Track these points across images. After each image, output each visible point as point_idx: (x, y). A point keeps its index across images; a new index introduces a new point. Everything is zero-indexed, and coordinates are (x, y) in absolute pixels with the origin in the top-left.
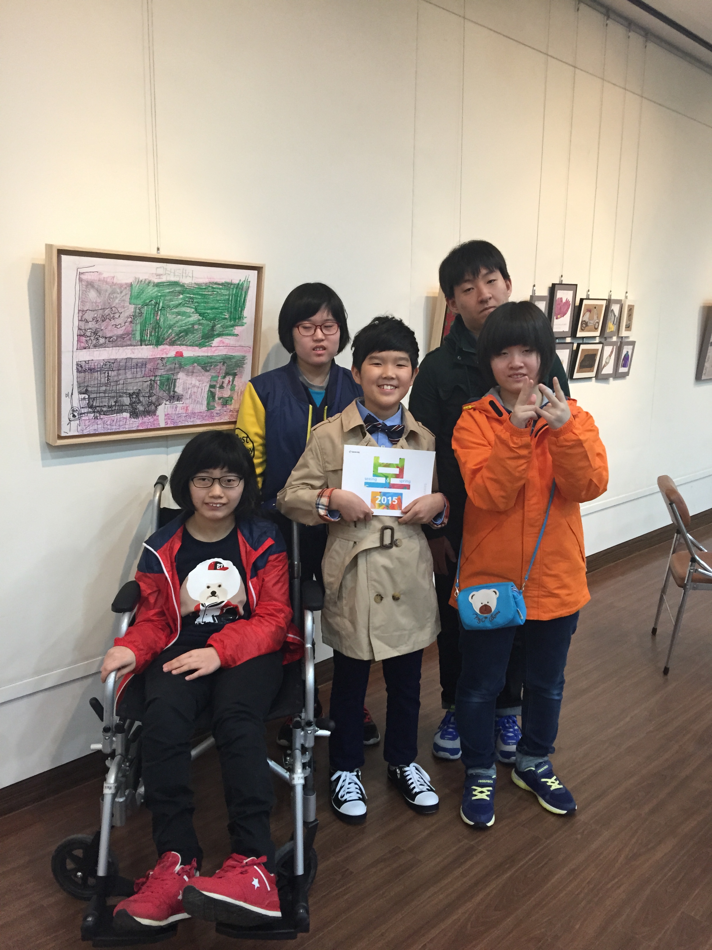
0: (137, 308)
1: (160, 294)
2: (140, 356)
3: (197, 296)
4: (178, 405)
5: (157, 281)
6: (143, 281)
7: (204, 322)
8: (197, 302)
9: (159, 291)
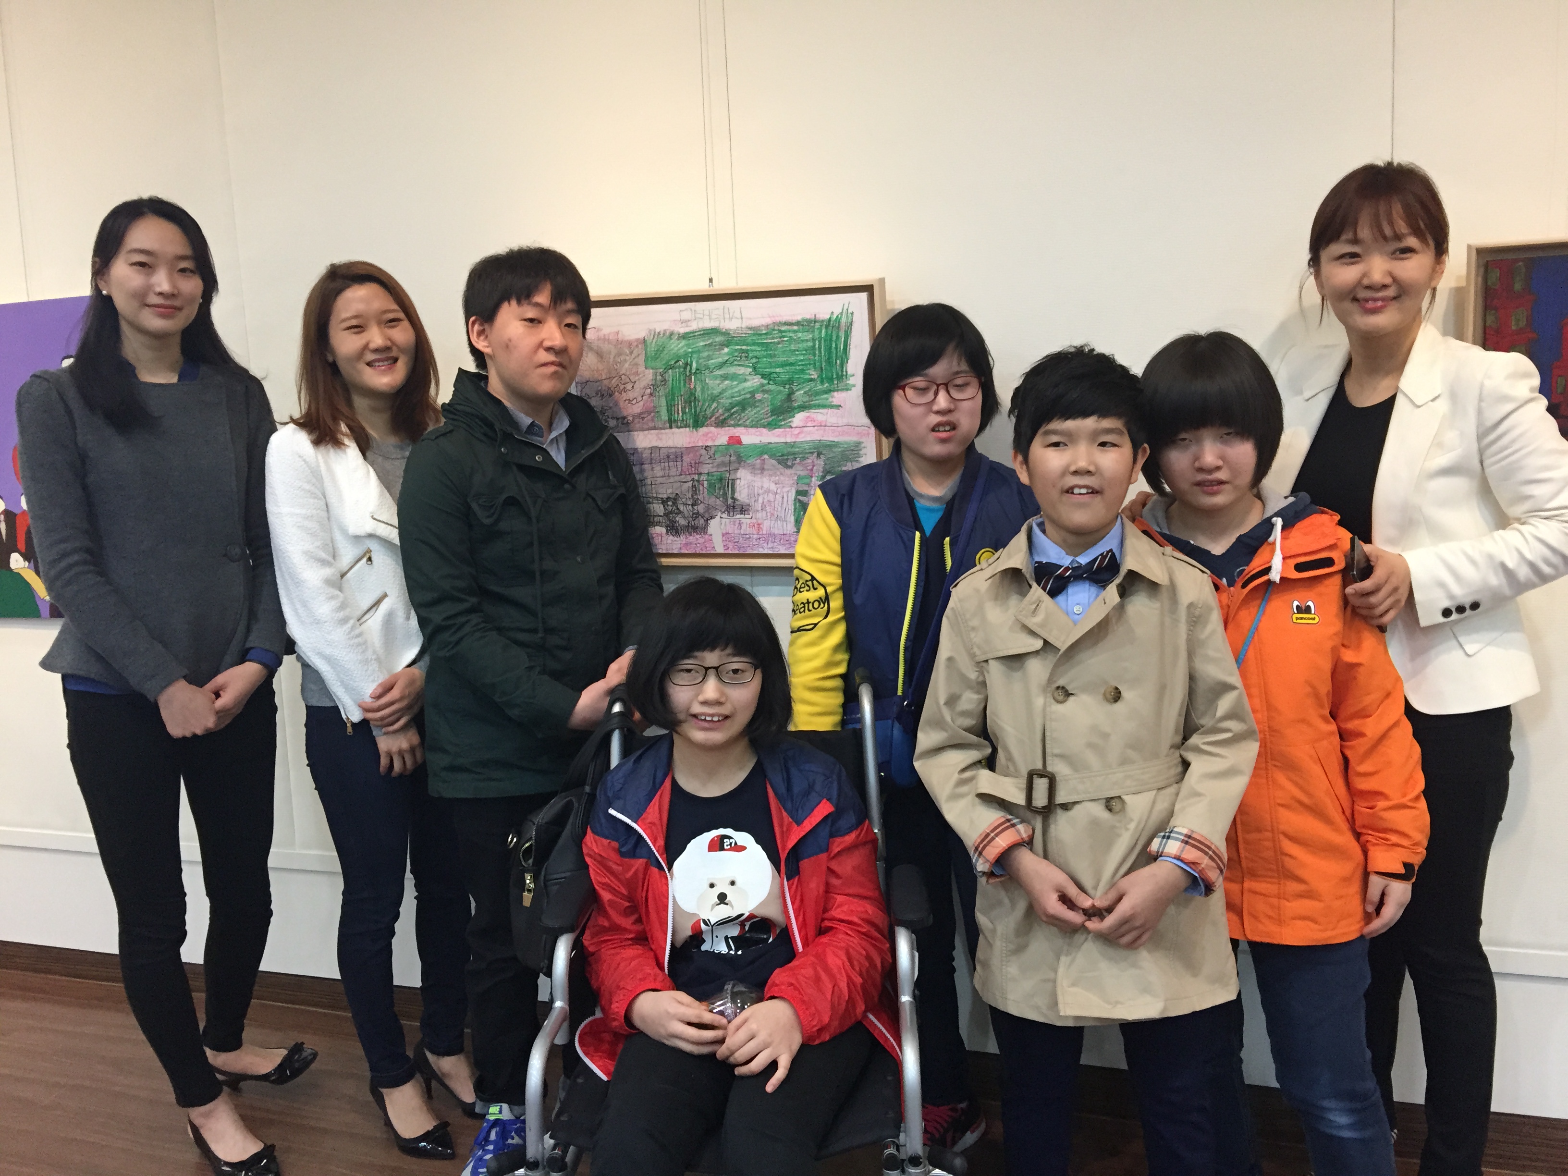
0: (658, 374)
1: (690, 350)
2: (670, 443)
3: (753, 348)
4: (743, 520)
5: (682, 330)
6: (662, 333)
7: (772, 387)
8: (756, 357)
9: (688, 345)
